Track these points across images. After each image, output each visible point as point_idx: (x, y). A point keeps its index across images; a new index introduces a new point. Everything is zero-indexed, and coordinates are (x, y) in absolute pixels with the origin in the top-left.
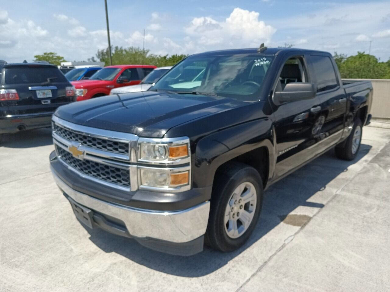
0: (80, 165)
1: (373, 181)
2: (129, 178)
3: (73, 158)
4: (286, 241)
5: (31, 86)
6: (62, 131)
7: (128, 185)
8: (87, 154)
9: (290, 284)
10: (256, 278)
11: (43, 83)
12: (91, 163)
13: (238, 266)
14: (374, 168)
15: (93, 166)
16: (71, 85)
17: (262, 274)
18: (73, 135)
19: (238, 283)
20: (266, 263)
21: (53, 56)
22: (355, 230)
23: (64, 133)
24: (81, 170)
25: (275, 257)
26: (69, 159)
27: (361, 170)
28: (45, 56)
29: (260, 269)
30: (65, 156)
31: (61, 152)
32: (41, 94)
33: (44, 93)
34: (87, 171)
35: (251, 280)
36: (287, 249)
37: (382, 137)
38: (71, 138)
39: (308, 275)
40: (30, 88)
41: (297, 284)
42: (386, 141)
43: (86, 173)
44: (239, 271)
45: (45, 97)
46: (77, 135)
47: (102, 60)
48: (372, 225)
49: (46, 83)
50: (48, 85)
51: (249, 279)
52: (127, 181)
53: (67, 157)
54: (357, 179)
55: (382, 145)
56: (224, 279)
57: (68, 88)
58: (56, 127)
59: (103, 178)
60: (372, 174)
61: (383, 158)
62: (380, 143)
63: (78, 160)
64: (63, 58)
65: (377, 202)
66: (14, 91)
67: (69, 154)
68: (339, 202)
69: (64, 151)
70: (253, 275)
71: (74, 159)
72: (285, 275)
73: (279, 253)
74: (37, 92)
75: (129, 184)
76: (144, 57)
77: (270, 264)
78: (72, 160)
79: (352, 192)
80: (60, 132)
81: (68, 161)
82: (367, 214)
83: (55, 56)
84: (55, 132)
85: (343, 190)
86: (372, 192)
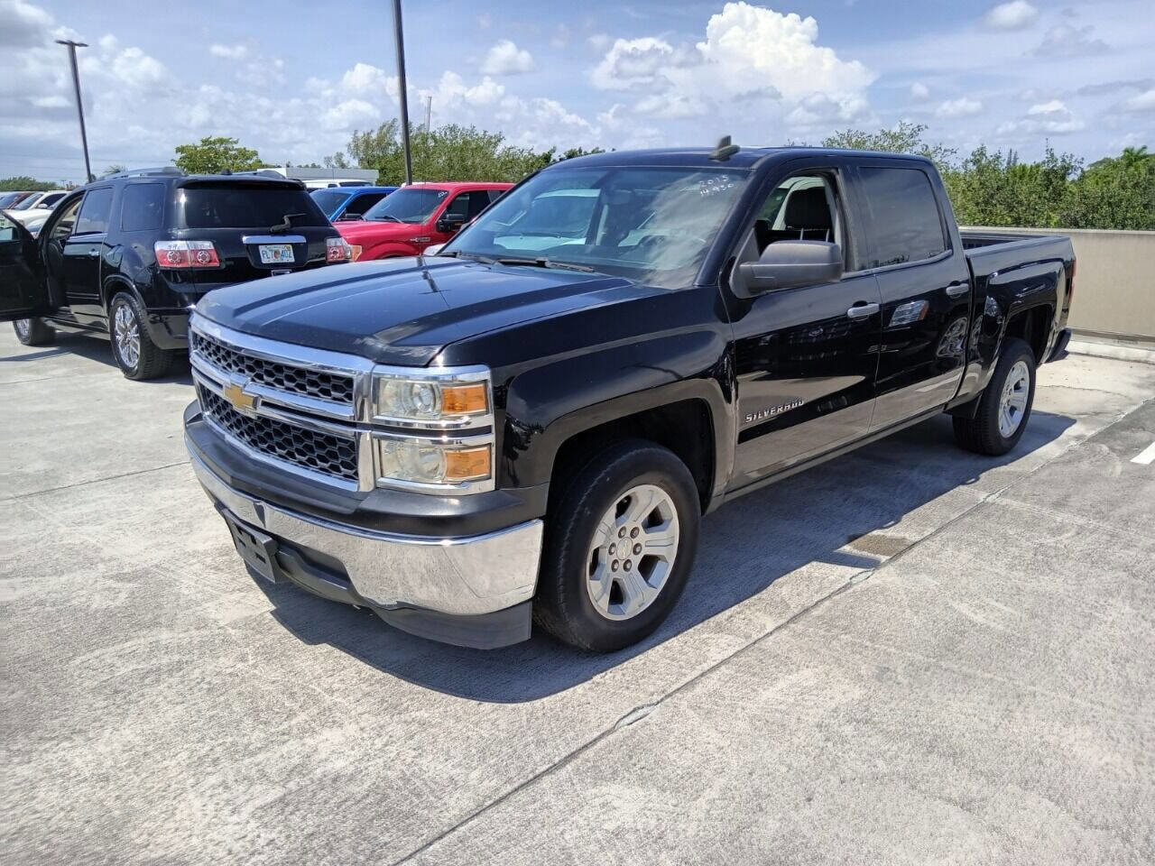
0: (250, 431)
1: (1084, 480)
2: (355, 461)
3: (235, 414)
4: (854, 579)
5: (248, 234)
6: (211, 350)
7: (354, 477)
8: (265, 404)
9: (854, 644)
10: (785, 632)
11: (275, 228)
12: (274, 426)
13: (748, 612)
14: (1094, 453)
15: (278, 433)
16: (335, 234)
17: (798, 627)
18: (233, 358)
19: (747, 637)
20: (807, 610)
21: (226, 151)
22: (1011, 567)
23: (216, 355)
24: (254, 443)
25: (827, 603)
26: (227, 418)
27: (1061, 457)
28: (206, 148)
29: (794, 619)
30: (218, 411)
31: (211, 400)
32: (270, 254)
33: (276, 253)
34: (265, 446)
35: (775, 635)
36: (854, 592)
37: (1140, 386)
38: (229, 365)
39: (893, 633)
40: (245, 239)
41: (868, 644)
42: (1148, 394)
43: (263, 450)
44: (750, 620)
45: (279, 260)
46: (241, 359)
47: (368, 163)
48: (1055, 560)
49: (282, 226)
50: (284, 233)
51: (771, 633)
52: (352, 468)
53: (224, 413)
54: (1044, 475)
55: (1134, 404)
56: (719, 629)
57: (331, 242)
58: (199, 340)
59: (300, 462)
60: (1085, 466)
61: (1124, 433)
62: (1130, 399)
63: (247, 420)
64: (255, 153)
65: (1081, 521)
66: (208, 245)
67: (226, 404)
68: (988, 516)
69: (217, 397)
70: (778, 628)
71: (239, 417)
72: (846, 630)
73: (837, 597)
74: (261, 248)
75: (356, 474)
76: (487, 157)
77: (815, 613)
78: (233, 420)
79: (1024, 500)
80: (206, 352)
81: (226, 423)
82: (1050, 541)
83: (233, 149)
84: (197, 354)
85: (1005, 494)
86: (1075, 501)
